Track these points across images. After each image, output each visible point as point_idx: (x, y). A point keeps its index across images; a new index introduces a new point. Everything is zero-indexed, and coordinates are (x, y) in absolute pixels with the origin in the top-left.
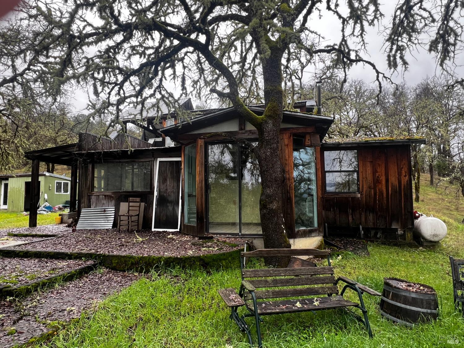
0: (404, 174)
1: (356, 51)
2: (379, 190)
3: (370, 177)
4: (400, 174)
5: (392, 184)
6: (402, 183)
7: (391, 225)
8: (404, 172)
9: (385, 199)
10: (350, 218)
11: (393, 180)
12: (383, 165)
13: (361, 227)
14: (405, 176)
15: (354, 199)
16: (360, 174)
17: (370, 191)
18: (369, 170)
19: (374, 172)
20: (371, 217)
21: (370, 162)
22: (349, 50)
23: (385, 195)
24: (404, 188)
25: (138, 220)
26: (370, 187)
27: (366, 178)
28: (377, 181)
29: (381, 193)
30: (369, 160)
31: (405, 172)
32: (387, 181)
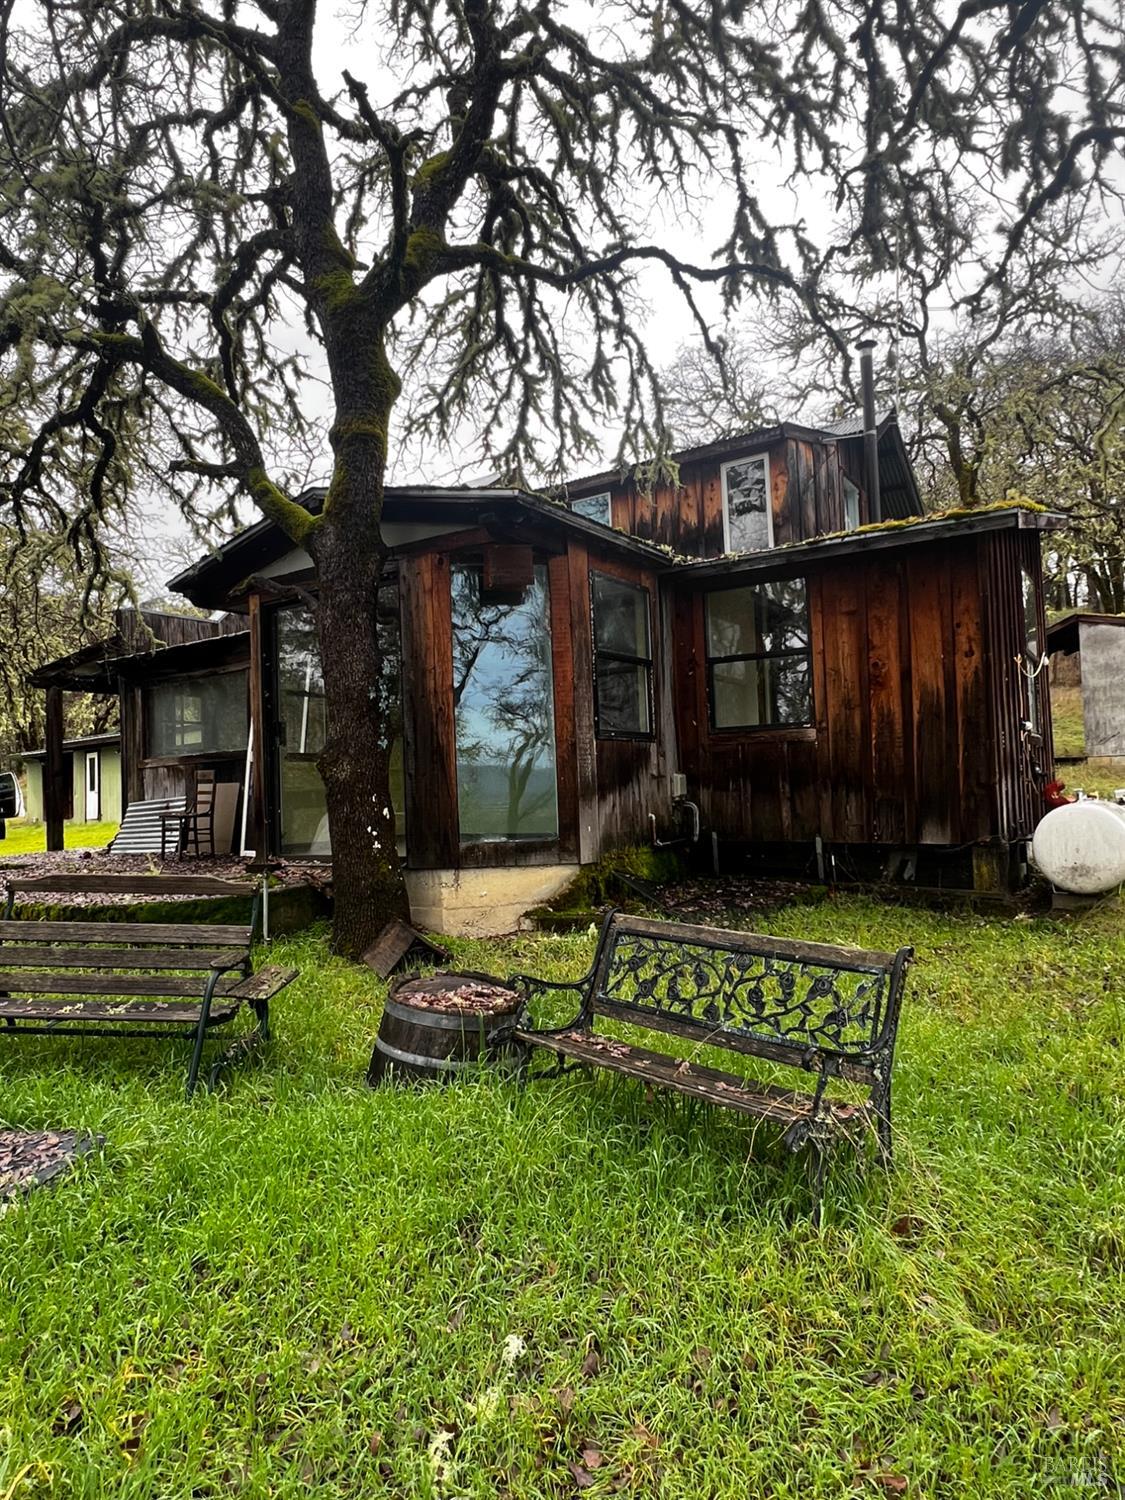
0: (965, 647)
1: (796, 229)
2: (880, 710)
3: (848, 667)
4: (950, 647)
5: (923, 686)
6: (960, 680)
7: (918, 834)
8: (963, 639)
9: (899, 742)
10: (785, 813)
11: (928, 670)
12: (893, 623)
13: (818, 839)
14: (969, 653)
15: (798, 745)
16: (817, 659)
17: (849, 719)
18: (846, 644)
19: (864, 647)
20: (852, 809)
21: (849, 614)
22: (770, 232)
23: (898, 728)
24: (965, 699)
25: (211, 829)
26: (847, 704)
27: (837, 672)
28: (871, 680)
29: (886, 721)
30: (844, 609)
31: (970, 639)
32: (906, 675)
